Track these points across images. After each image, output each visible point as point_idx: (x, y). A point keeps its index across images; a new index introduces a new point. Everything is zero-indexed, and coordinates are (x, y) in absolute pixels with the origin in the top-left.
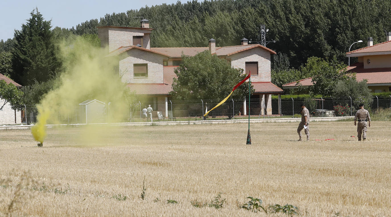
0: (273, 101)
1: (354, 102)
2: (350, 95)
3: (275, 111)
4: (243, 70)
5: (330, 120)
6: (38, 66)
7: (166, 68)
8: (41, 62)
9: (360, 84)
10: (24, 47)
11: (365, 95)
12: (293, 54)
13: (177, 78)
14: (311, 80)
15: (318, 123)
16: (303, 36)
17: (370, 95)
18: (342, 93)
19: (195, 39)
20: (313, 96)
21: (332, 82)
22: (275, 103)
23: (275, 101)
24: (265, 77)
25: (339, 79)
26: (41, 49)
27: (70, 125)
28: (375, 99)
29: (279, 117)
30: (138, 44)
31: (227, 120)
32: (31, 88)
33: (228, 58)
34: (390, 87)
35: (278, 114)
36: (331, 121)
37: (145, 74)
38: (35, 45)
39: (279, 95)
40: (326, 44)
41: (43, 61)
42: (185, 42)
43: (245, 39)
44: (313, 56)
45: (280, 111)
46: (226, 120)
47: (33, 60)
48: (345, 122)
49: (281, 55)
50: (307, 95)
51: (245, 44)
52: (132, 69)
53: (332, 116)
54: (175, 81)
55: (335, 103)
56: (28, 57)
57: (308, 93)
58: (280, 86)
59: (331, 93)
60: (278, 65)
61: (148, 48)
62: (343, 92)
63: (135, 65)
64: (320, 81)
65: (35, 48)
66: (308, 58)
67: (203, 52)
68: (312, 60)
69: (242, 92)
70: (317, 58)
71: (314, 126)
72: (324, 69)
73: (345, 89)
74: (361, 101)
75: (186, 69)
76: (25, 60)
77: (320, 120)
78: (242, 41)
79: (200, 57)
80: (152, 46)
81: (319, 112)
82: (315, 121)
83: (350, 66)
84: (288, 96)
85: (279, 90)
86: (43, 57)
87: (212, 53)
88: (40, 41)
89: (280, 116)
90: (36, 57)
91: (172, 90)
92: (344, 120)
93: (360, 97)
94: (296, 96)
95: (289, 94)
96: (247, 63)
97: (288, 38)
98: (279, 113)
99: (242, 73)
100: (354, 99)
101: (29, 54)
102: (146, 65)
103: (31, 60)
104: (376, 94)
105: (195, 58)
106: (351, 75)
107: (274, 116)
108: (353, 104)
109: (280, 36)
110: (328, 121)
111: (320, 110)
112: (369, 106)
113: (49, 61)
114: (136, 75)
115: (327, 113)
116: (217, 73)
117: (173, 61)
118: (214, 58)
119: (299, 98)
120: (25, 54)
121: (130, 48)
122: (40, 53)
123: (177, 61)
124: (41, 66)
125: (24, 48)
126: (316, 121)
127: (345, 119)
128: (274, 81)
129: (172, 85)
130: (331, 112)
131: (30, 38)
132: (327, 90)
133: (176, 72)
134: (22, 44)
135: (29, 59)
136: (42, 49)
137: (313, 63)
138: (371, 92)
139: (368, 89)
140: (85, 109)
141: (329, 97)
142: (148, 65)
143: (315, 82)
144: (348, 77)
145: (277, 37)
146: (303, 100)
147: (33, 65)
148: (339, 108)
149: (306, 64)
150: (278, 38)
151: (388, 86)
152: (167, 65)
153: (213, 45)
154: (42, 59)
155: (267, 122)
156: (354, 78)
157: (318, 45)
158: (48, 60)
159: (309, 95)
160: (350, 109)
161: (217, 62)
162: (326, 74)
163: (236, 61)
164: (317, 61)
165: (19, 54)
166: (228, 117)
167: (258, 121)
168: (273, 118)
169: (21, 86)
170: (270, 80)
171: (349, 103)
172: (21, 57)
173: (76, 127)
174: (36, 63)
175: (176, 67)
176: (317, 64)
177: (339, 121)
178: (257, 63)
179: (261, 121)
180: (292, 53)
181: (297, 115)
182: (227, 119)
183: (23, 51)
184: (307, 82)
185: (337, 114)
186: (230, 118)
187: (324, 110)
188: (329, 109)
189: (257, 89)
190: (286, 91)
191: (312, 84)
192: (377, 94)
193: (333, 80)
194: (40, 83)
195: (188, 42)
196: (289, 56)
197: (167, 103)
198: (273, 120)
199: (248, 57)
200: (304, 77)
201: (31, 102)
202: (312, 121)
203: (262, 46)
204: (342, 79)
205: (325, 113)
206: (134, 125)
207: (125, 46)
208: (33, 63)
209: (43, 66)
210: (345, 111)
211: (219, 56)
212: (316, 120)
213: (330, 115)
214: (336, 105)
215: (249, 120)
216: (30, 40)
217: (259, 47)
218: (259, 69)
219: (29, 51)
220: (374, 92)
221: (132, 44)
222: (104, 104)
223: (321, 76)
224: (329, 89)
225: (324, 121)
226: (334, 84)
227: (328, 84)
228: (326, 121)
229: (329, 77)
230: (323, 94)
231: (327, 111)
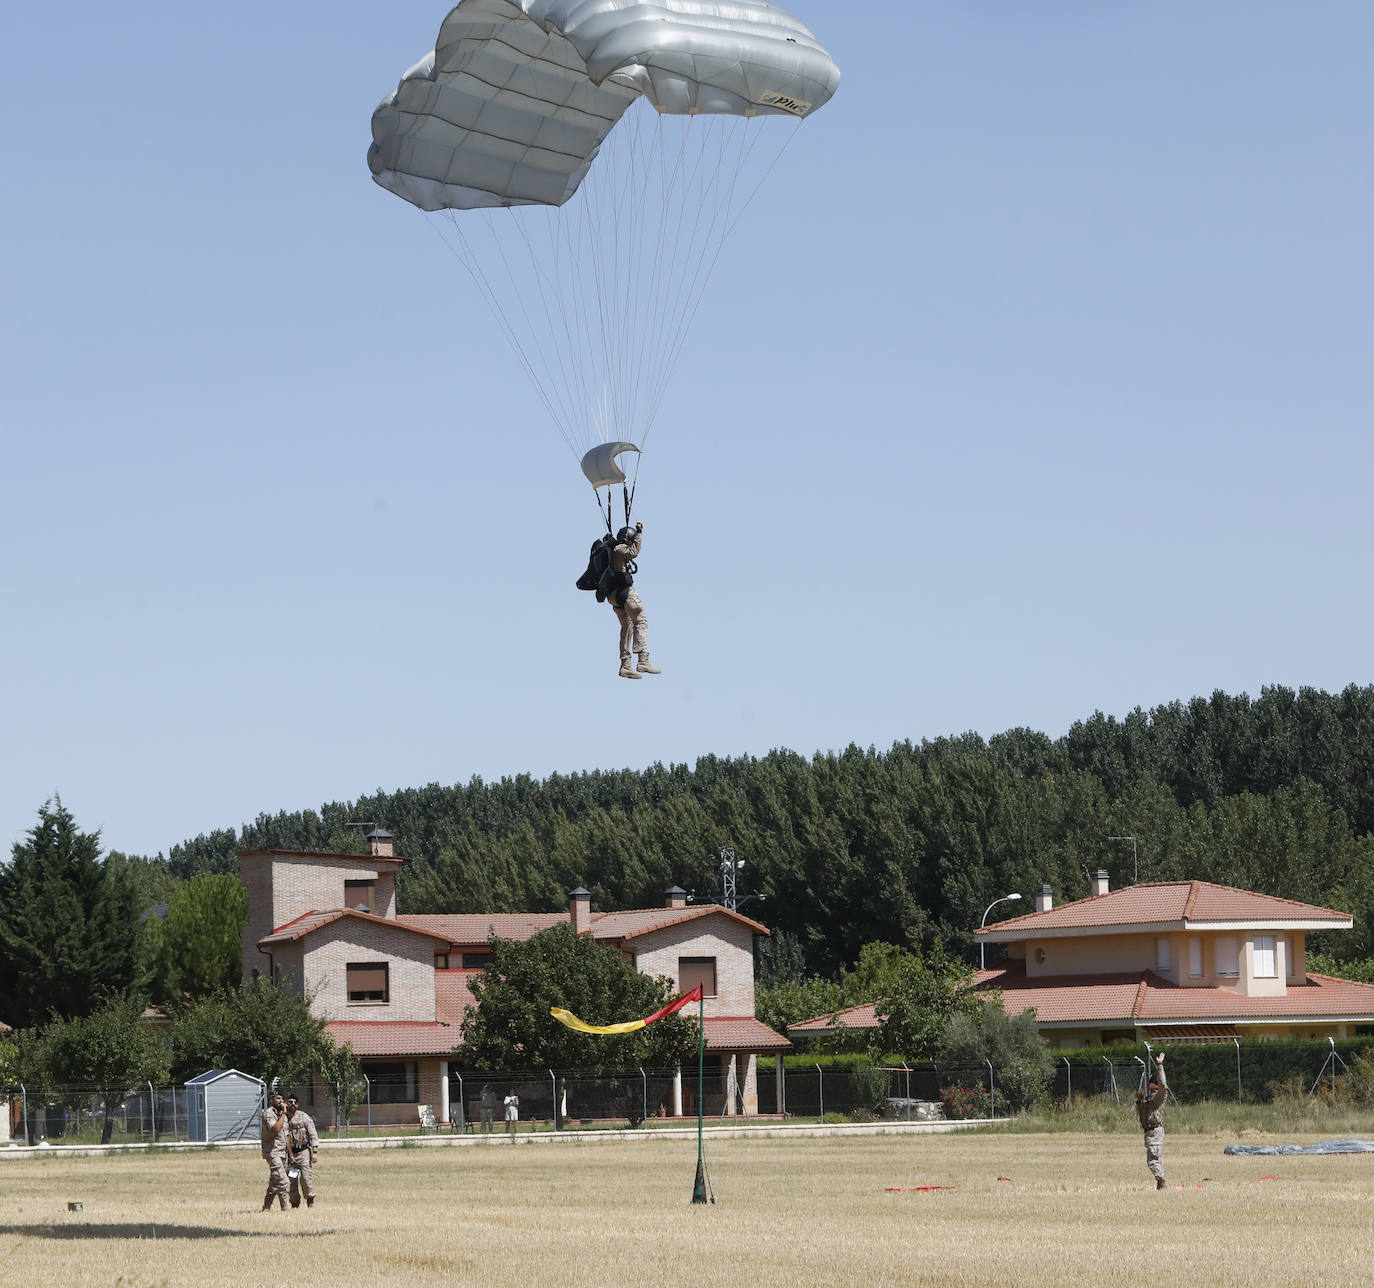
0: (760, 1072)
1: (1000, 1076)
2: (989, 1056)
3: (766, 1105)
4: (671, 982)
5: (929, 1129)
6: (59, 968)
7: (447, 976)
8: (71, 956)
9: (1015, 1024)
10: (20, 911)
11: (1032, 1055)
12: (815, 934)
13: (476, 1005)
14: (871, 1010)
15: (896, 1139)
16: (843, 881)
17: (1047, 1054)
18: (962, 1049)
19: (527, 888)
20: (879, 1059)
21: (935, 1017)
22: (765, 1078)
23: (766, 1074)
24: (738, 1003)
25: (956, 1009)
26: (68, 916)
27: (159, 1147)
28: (1061, 1066)
29: (778, 1122)
30: (361, 905)
31: (626, 1131)
32: (39, 1036)
33: (628, 947)
34: (1104, 1031)
35: (774, 1111)
36: (934, 1133)
37: (381, 995)
38: (53, 906)
39: (778, 1056)
40: (912, 906)
41: (75, 953)
42: (496, 897)
43: (676, 889)
44: (878, 941)
45: (781, 1105)
46: (622, 1131)
47: (45, 952)
48: (974, 1137)
49: (781, 938)
50: (862, 1056)
51: (678, 903)
52: (340, 981)
53: (935, 1119)
54: (470, 1015)
55: (945, 1078)
56: (29, 941)
57: (863, 1050)
58: (782, 1030)
59: (931, 1050)
60: (770, 967)
61: (391, 915)
62: (967, 1045)
63: (351, 967)
64: (899, 1014)
65: (53, 914)
66: (864, 947)
67: (554, 929)
68: (874, 952)
69: (670, 1047)
70: (890, 946)
71: (883, 1148)
72: (912, 979)
73: (973, 1038)
74: (1018, 1074)
75: (503, 978)
76: (21, 952)
77: (901, 1130)
78: (670, 896)
79: (543, 945)
80: (399, 912)
81: (897, 1106)
82: (887, 1132)
83: (989, 967)
84: (803, 1060)
85: (780, 1040)
86: (76, 943)
87: (580, 930)
88: (66, 893)
89: (780, 1118)
90: (54, 942)
91: (461, 1041)
92: (970, 1131)
93: (1017, 1062)
94: (827, 1060)
95: (807, 1052)
96: (683, 960)
97: (802, 885)
98: (779, 1110)
99: (670, 991)
100: (997, 1067)
101: (33, 932)
102: (384, 966)
103: (38, 952)
104: (1063, 1052)
105: (530, 944)
106: (987, 997)
107: (765, 1117)
108: (997, 1084)
109: (776, 881)
110: (925, 1134)
111: (901, 1102)
112: (1043, 1087)
113: (93, 955)
114: (355, 996)
115: (921, 1110)
116: (595, 991)
117: (465, 955)
118: (587, 946)
119: (836, 1064)
120: (22, 933)
121: (338, 915)
122: (68, 930)
123: (477, 956)
124: (70, 969)
125: (18, 914)
126: (889, 1135)
127: (973, 1129)
128: (761, 1016)
129: (462, 1026)
130: (932, 1106)
131: (38, 884)
132: (919, 1042)
133: (473, 988)
134: (14, 902)
135: (32, 947)
136: (73, 919)
137: (878, 961)
138: (1048, 1046)
139: (1040, 1039)
140: (202, 1098)
141: (926, 1060)
142: (390, 965)
143: (885, 1018)
144: (981, 1003)
145: (768, 882)
146: (851, 1072)
147: (45, 966)
148: (956, 1093)
149: (856, 963)
150: (772, 887)
151: (1097, 1028)
152: (446, 967)
153: (583, 907)
154: (71, 948)
155: (745, 1137)
156: (998, 1006)
157: (891, 906)
158: (91, 950)
159: (864, 1057)
160: (990, 1097)
161: (595, 957)
162: (917, 994)
163: (651, 955)
164: (890, 955)
165: (5, 932)
166: (628, 1123)
167: (719, 1135)
168: (761, 1123)
169: (9, 1028)
170: (751, 1012)
171: (986, 1079)
172: (11, 941)
173: (174, 1152)
174: (54, 960)
175: (473, 974)
176: (890, 964)
177: (956, 1132)
178: (712, 960)
179: (726, 1135)
180: (811, 930)
181: (831, 1115)
182: (627, 1128)
183: (16, 924)
184: (862, 1017)
185: (949, 1113)
186: (634, 1126)
187: (912, 1102)
188: (930, 1096)
189: (715, 1037)
190: (800, 1044)
191: (875, 1023)
192: (1067, 1052)
193: (937, 1012)
194: (67, 1021)
195: (505, 899)
196: (803, 938)
197: (445, 1080)
198: (761, 1130)
199: (686, 944)
200: (852, 1002)
201: (40, 1077)
202: (878, 1134)
203: (725, 909)
204: (965, 1008)
205: (914, 1108)
206: (348, 1145)
207: (321, 909)
208: (46, 961)
209: (77, 969)
210: (973, 1102)
211: (599, 941)
212: (887, 1130)
213: (929, 1117)
214: (947, 1084)
215: (700, 1132)
216: (38, 891)
217: (719, 913)
218: (720, 978)
219: (33, 924)
220: (1058, 1047)
221: (341, 905)
222: (258, 1083)
223: (902, 999)
224: (926, 1039)
225: (911, 1134)
226: (939, 1023)
227: (923, 1023)
228: (918, 1134)
229: (926, 1001)
230: (908, 1054)
231: (920, 1104)
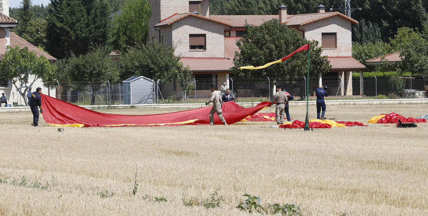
0: (354, 78)
3: (356, 92)
4: (317, 42)
5: (419, 102)
6: (77, 35)
7: (229, 39)
8: (81, 31)
10: (61, 13)
12: (385, 24)
13: (239, 51)
14: (398, 54)
15: (404, 106)
16: (397, 3)
19: (271, 5)
20: (401, 74)
21: (424, 57)
22: (356, 81)
23: (357, 79)
24: (345, 51)
26: (80, 15)
27: (112, 107)
29: (360, 99)
30: (195, 11)
31: (298, 102)
32: (66, 62)
33: (301, 29)
35: (359, 94)
36: (421, 103)
37: (203, 47)
38: (74, 11)
39: (361, 72)
40: (424, 13)
41: (83, 29)
43: (321, 6)
44: (404, 27)
46: (296, 102)
47: (71, 29)
49: (371, 25)
50: (395, 72)
51: (322, 11)
52: (187, 41)
53: (422, 98)
54: (237, 55)
55: (427, 81)
56: (65, 25)
57: (395, 70)
58: (364, 63)
59: (421, 71)
60: (367, 36)
61: (208, 16)
63: (191, 36)
64: (409, 55)
65: (74, 14)
66: (399, 29)
67: (271, 21)
68: (403, 31)
69: (317, 68)
70: (409, 29)
71: (396, 109)
72: (414, 42)
75: (250, 41)
76: (62, 29)
77: (408, 102)
78: (319, 8)
79: (267, 27)
80: (210, 14)
81: (407, 92)
82: (402, 103)
84: (373, 74)
85: (363, 66)
86: (84, 25)
87: (283, 21)
88: (80, 6)
89: (361, 97)
90: (75, 25)
91: (234, 65)
94: (381, 74)
95: (375, 70)
96: (323, 34)
97: (381, 4)
98: (361, 93)
99: (316, 46)
101: (66, 21)
102: (204, 35)
103: (69, 29)
105: (261, 27)
107: (355, 97)
109: (370, 2)
110: (417, 104)
111: (409, 91)
113: (90, 30)
114: (192, 47)
115: (417, 94)
116: (287, 46)
117: (237, 31)
118: (283, 28)
119: (384, 76)
120: (62, 21)
121: (186, 15)
122: (80, 20)
123: (241, 32)
124: (81, 36)
125: (60, 14)
126: (403, 104)
128: (355, 57)
129: (234, 59)
130: (421, 92)
131: (68, 2)
132: (417, 67)
133: (238, 44)
134: (59, 9)
135: (66, 27)
136: (82, 16)
137: (404, 35)
140: (129, 87)
141: (419, 74)
142: (207, 35)
143: (403, 57)
145: (367, 3)
146: (389, 79)
147: (71, 35)
149: (395, 36)
150: (369, 5)
152: (230, 36)
153: (284, 12)
154: (81, 28)
155: (345, 104)
157: (415, 13)
158: (89, 28)
161: (287, 33)
162: (417, 48)
163: (311, 32)
164: (409, 32)
165: (55, 21)
166: (299, 98)
167: (335, 103)
168: (353, 99)
169: (56, 59)
170: (350, 55)
172: (58, 25)
173: (118, 109)
174: (75, 32)
175: (238, 39)
176: (409, 36)
178: (335, 34)
179: (338, 103)
180: (384, 22)
181: (380, 95)
182: (299, 100)
183: (60, 18)
184: (395, 57)
186: (302, 100)
187: (413, 91)
188: (420, 88)
189: (335, 65)
190: (370, 68)
191: (399, 59)
193: (425, 55)
194: (77, 56)
195: (262, 9)
196: (381, 25)
197: (228, 81)
198: (352, 102)
199: (325, 27)
200: (393, 51)
201: (67, 79)
202: (398, 104)
205: (414, 93)
206: (187, 106)
207: (180, 13)
208: (71, 33)
209: (84, 36)
211: (289, 26)
212: (402, 102)
213: (420, 97)
216: (69, 5)
217: (338, 15)
218: (338, 41)
219: (67, 18)
221: (187, 11)
222: (151, 81)
223: (410, 50)
224: (420, 66)
225: (412, 104)
226: (425, 59)
227: (419, 60)
228: (415, 104)
229: (420, 51)
230: (413, 72)
231: (416, 92)
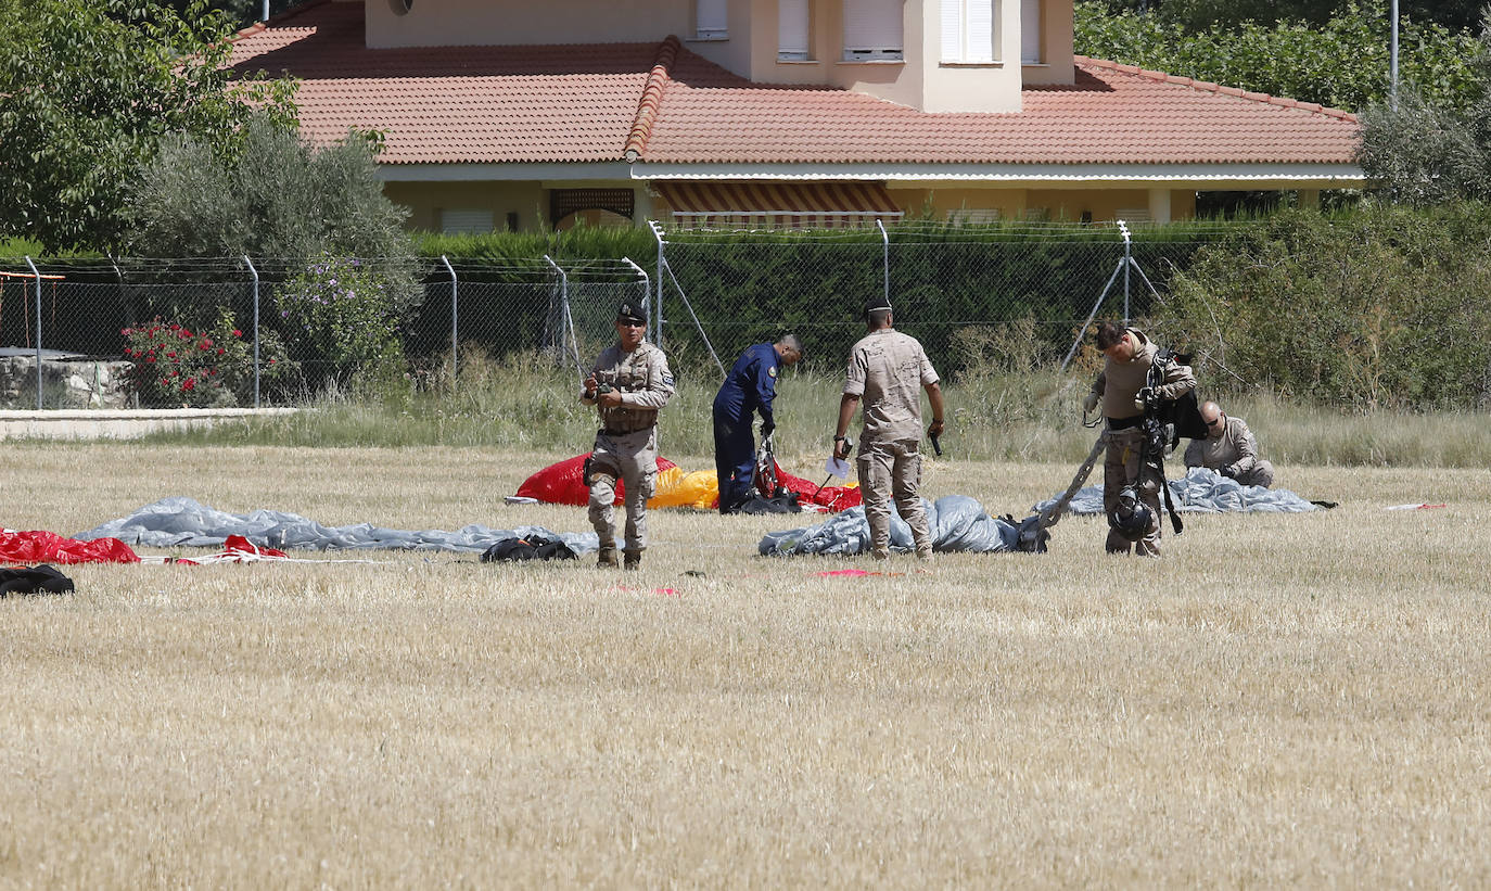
1: (280, 299)
2: (254, 247)
5: (91, 430)
9: (324, 167)
11: (366, 250)
17: (403, 247)
18: (184, 227)
21: (120, 145)
25: (174, 123)
28: (436, 279)
34: (553, 191)
36: (101, 441)
48: (195, 452)
53: (108, 405)
55: (141, 299)
59: (104, 230)
62: (201, 219)
72: (60, 46)
73: (215, 201)
74: (327, 293)
81: (13, 368)
83: (272, 24)
92: (195, 437)
93: (323, 262)
100: (275, 276)
104: (444, 242)
106: (257, 95)
108: (271, 320)
110: (77, 443)
111: (25, 358)
112: (389, 329)
115: (76, 382)
127: (203, 430)
130: (104, 371)
132: (77, 207)
138: (407, 226)
139: (387, 209)
141: (91, 255)
144: (241, 111)
148: (167, 342)
151: (539, 183)
156: (282, 121)
160: (250, 352)
162: (75, 82)
171: (243, 306)
177: (159, 438)
185: (145, 388)
187: (50, 358)
188: (96, 342)
192: (453, 242)
193: (128, 130)
204: (198, 122)
205: (56, 377)
210: (209, 363)
213: (95, 397)
214: (144, 316)
220: (437, 228)
223: (34, 93)
224: (95, 202)
225: (43, 442)
226: (128, 159)
227: (88, 160)
228: (62, 442)
229: (98, 103)
230: (51, 239)
231: (74, 366)
